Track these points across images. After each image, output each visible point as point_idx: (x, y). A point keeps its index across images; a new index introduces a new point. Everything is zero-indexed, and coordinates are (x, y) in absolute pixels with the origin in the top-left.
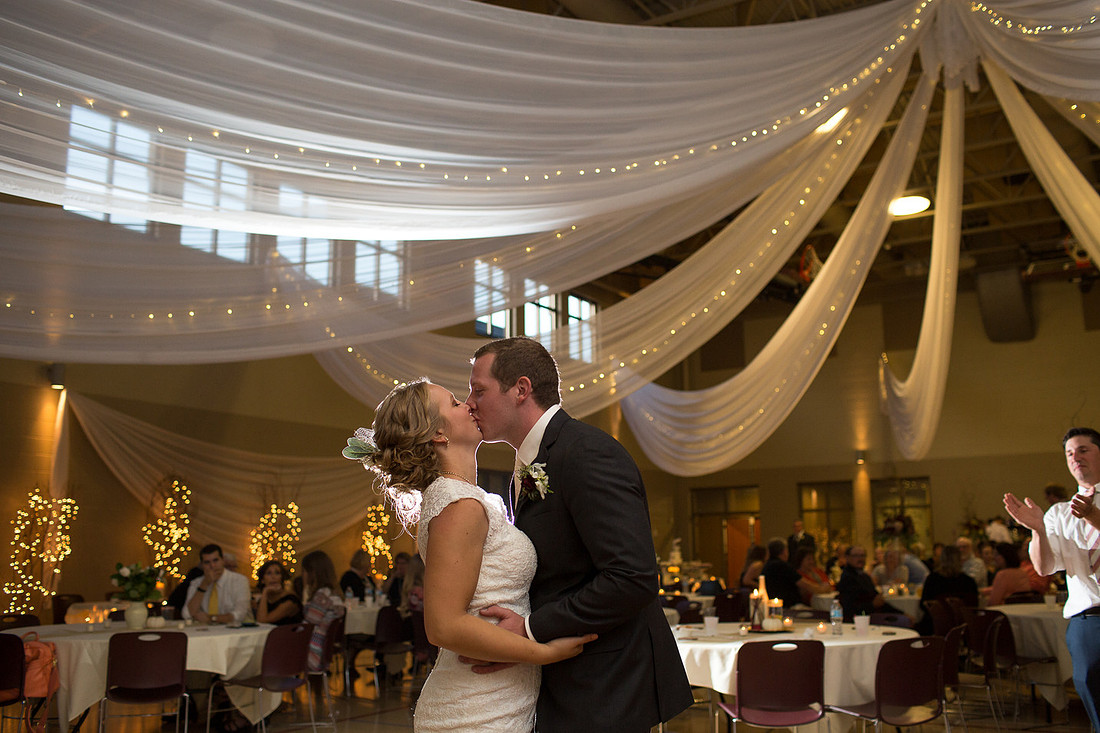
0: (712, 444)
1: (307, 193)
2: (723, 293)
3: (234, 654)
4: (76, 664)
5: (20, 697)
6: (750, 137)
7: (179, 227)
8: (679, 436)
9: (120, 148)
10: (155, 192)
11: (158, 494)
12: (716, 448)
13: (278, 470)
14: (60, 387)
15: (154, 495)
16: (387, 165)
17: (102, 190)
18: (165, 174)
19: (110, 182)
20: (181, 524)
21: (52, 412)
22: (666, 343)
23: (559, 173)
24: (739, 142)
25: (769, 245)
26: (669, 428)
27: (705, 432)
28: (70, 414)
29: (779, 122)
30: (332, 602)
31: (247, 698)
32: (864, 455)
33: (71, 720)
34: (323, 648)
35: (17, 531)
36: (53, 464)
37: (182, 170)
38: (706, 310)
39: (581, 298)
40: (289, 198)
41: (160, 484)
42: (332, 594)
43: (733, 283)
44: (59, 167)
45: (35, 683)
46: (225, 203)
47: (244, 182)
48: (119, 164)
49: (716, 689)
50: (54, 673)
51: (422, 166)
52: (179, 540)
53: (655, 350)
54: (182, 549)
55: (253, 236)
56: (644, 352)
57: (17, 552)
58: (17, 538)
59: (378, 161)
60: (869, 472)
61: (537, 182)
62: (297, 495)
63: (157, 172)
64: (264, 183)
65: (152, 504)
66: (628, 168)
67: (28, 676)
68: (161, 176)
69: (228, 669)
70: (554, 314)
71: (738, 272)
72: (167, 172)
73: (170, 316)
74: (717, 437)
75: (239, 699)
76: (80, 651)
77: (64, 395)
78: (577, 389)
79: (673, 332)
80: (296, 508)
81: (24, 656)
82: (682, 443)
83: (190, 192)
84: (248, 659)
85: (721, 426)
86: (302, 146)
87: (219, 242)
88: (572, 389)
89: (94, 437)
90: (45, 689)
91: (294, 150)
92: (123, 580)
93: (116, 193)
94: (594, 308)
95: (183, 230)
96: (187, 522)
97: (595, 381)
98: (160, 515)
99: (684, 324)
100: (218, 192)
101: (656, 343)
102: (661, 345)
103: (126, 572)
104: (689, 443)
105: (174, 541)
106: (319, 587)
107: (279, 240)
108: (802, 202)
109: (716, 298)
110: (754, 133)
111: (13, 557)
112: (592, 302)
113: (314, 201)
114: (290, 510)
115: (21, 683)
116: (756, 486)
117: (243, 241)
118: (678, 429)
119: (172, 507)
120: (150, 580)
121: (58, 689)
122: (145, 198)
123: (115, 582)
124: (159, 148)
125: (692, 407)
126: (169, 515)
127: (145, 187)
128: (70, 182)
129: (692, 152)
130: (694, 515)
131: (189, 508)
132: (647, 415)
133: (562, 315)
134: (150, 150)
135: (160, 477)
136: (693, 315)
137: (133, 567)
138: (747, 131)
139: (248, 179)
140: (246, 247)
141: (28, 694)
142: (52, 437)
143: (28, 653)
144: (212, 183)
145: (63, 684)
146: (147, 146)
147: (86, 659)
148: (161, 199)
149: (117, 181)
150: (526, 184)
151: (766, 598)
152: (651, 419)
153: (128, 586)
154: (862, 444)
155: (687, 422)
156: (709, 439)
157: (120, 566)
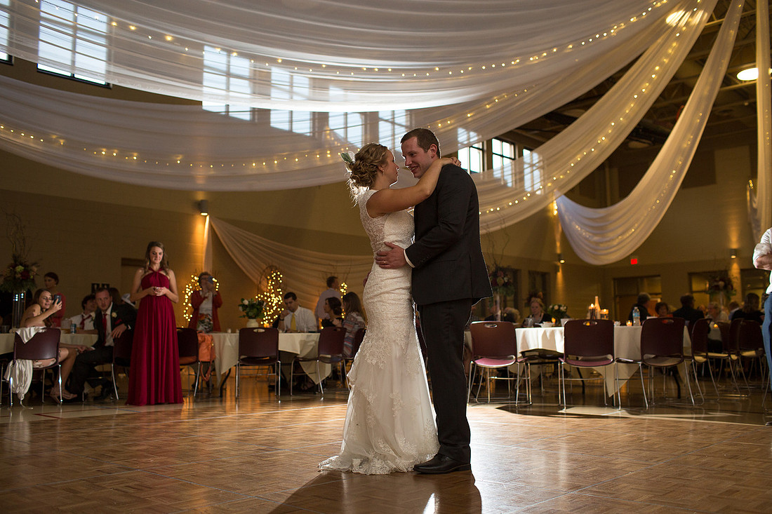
0: (615, 243)
1: (346, 89)
2: (604, 138)
3: (304, 344)
4: (223, 347)
5: (197, 361)
6: (594, 39)
7: (269, 110)
8: (596, 238)
9: (233, 71)
10: (254, 93)
11: (263, 277)
12: (619, 244)
13: (335, 264)
14: (206, 214)
15: (261, 278)
16: (370, 70)
17: (224, 93)
18: (259, 83)
19: (228, 89)
20: (277, 295)
21: (202, 229)
22: (568, 172)
23: (470, 69)
24: (587, 42)
25: (632, 105)
26: (590, 235)
27: (611, 235)
28: (212, 230)
29: (615, 27)
30: (357, 320)
31: (312, 369)
32: (736, 252)
33: (222, 373)
34: (352, 344)
35: (186, 297)
36: (204, 259)
37: (270, 81)
38: (593, 150)
39: (502, 140)
40: (334, 92)
41: (264, 271)
42: (358, 315)
43: (610, 131)
44: (199, 82)
45: (204, 355)
46: (295, 97)
47: (307, 86)
48: (232, 80)
49: (558, 351)
50: (213, 349)
51: (390, 70)
52: (277, 304)
53: (561, 177)
54: (279, 310)
55: (314, 113)
56: (555, 178)
57: (187, 308)
58: (186, 301)
59: (365, 69)
60: (739, 264)
61: (457, 74)
62: (347, 278)
63: (254, 83)
64: (319, 85)
65: (260, 283)
66: (513, 63)
67: (200, 350)
68: (257, 85)
69: (301, 352)
70: (481, 152)
71: (613, 124)
72: (261, 83)
73: (264, 164)
74: (618, 237)
75: (308, 369)
76: (225, 339)
77: (208, 218)
78: (514, 204)
79: (572, 165)
80: (346, 286)
81: (198, 340)
82: (597, 243)
83: (274, 93)
84: (311, 347)
85: (620, 231)
86: (324, 64)
87: (293, 119)
88: (510, 204)
89: (225, 242)
90: (209, 357)
91: (320, 66)
92: (245, 307)
93: (231, 94)
94: (513, 146)
95: (272, 112)
96: (281, 293)
97: (525, 198)
98: (265, 289)
99: (579, 159)
100: (291, 92)
101: (561, 172)
102: (565, 174)
103: (246, 302)
104: (602, 243)
105: (274, 305)
106: (350, 312)
107: (330, 115)
108: (654, 76)
109: (599, 142)
110: (597, 36)
111: (185, 311)
112: (511, 143)
113: (350, 94)
114: (343, 287)
115: (197, 354)
116: (659, 276)
117: (308, 117)
118: (595, 235)
119: (272, 285)
120: (259, 307)
121: (215, 358)
122: (249, 96)
123: (241, 308)
124: (255, 71)
125: (602, 219)
126: (270, 290)
127: (249, 91)
128: (205, 89)
129: (555, 50)
130: (616, 296)
131: (282, 286)
132: (577, 227)
133: (488, 153)
134: (250, 72)
135: (264, 266)
136: (585, 153)
137: (250, 300)
138: (592, 36)
139: (310, 84)
140: (310, 120)
141: (201, 359)
142: (203, 244)
143: (200, 339)
144: (288, 88)
145: (217, 356)
146: (248, 70)
147: (228, 343)
148: (257, 97)
149: (231, 88)
150: (450, 76)
151: (599, 309)
152: (579, 229)
153: (248, 310)
154: (734, 245)
155: (600, 228)
156: (613, 240)
157: (243, 300)
